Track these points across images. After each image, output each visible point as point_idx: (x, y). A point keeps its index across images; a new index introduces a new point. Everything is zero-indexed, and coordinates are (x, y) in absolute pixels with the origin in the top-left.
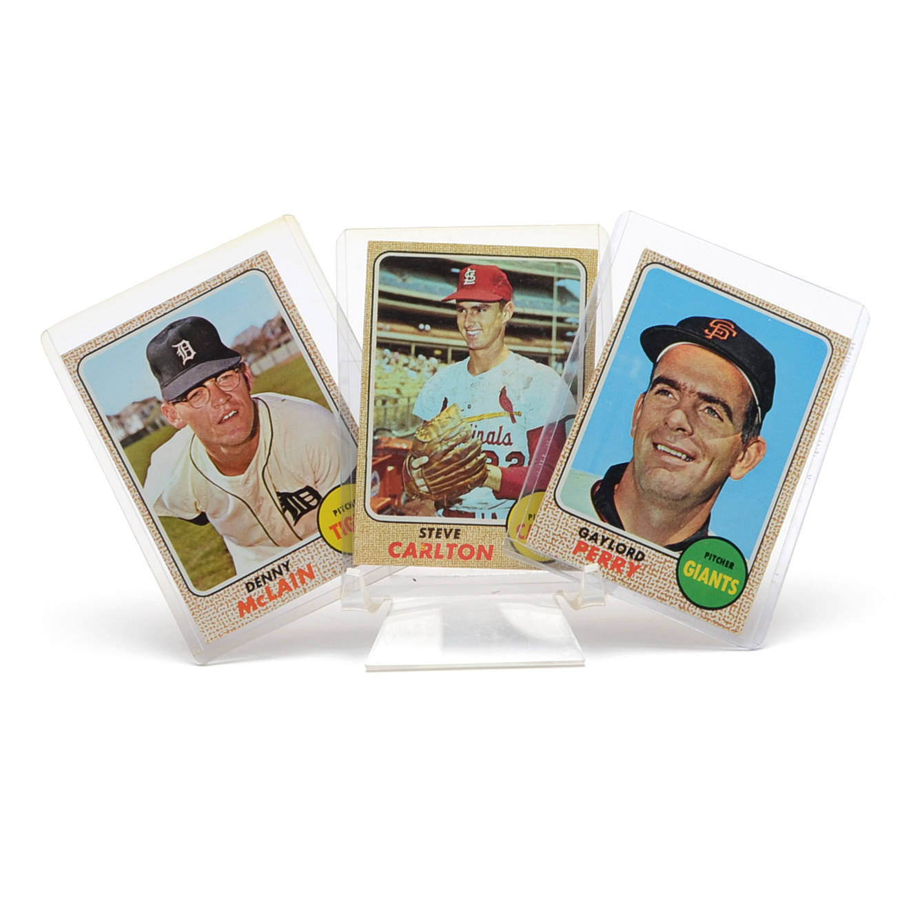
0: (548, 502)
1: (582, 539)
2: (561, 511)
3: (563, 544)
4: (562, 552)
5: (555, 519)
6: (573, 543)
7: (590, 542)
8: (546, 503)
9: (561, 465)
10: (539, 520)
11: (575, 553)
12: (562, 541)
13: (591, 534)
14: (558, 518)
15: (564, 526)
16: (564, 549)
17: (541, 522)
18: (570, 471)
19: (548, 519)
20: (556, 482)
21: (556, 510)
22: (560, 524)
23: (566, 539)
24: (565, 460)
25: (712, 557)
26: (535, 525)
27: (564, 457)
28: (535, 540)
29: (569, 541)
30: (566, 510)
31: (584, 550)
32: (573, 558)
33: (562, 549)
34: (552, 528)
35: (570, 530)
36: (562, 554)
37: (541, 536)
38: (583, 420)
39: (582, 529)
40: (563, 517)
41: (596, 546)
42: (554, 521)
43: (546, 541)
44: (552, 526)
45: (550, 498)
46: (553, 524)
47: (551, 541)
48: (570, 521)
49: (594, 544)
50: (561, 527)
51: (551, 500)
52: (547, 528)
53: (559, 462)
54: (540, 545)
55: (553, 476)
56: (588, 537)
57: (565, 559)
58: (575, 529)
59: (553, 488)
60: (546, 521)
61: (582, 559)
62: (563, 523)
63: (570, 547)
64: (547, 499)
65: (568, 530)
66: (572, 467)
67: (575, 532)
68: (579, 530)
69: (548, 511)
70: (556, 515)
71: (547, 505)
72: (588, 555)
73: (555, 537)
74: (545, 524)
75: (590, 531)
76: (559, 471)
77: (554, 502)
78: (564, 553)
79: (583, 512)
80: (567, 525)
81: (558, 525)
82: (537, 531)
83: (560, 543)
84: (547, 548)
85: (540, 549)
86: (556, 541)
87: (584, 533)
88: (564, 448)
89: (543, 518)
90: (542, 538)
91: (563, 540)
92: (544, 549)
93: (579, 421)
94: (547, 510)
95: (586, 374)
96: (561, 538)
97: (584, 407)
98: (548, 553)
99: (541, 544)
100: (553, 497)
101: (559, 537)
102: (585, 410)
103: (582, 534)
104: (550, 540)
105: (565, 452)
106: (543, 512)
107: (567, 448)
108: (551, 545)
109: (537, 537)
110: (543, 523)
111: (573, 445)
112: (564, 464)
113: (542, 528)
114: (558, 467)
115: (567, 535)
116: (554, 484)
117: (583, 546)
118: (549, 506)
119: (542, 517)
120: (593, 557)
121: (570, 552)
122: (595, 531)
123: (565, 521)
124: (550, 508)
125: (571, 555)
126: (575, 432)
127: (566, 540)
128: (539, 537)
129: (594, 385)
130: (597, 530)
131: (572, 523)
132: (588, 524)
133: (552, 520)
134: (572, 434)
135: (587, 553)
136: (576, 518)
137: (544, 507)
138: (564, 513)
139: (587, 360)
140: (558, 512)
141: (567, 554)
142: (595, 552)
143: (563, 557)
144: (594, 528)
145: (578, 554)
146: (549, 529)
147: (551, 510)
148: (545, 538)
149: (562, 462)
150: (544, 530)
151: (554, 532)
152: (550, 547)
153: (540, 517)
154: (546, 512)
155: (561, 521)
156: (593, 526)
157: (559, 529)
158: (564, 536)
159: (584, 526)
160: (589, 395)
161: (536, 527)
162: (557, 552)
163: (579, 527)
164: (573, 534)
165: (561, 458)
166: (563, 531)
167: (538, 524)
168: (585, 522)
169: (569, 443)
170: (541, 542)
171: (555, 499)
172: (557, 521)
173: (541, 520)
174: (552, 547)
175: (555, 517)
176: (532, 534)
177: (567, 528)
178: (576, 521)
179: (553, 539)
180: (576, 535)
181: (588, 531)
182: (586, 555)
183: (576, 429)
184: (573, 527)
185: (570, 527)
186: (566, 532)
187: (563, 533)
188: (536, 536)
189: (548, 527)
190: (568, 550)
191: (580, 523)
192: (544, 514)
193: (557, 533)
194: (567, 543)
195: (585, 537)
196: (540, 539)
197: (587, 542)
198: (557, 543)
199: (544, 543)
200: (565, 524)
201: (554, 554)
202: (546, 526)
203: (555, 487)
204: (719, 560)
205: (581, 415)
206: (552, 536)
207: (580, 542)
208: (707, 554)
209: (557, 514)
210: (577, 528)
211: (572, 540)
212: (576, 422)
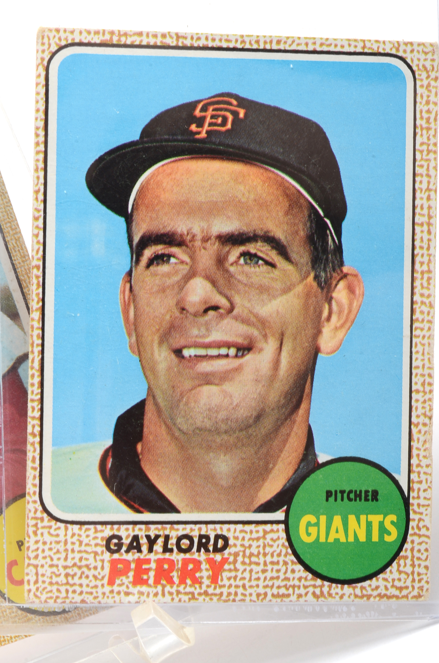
0: (36, 518)
1: (116, 556)
2: (62, 525)
3: (87, 577)
4: (89, 590)
5: (58, 542)
6: (103, 568)
7: (130, 554)
8: (33, 522)
9: (35, 451)
10: (32, 555)
11: (111, 582)
12: (83, 573)
13: (126, 541)
14: (62, 538)
15: (77, 547)
16: (92, 584)
17: (36, 557)
18: (53, 452)
19: (46, 547)
20: (37, 481)
21: (54, 527)
22: (69, 547)
23: (87, 566)
24: (38, 439)
25: (339, 495)
26: (29, 565)
27: (34, 435)
28: (37, 589)
29: (95, 568)
30: (70, 519)
31: (124, 572)
32: (112, 592)
33: (88, 585)
34: (59, 559)
35: (89, 549)
36: (91, 593)
37: (45, 578)
38: (42, 359)
39: (109, 540)
40: (70, 533)
41: (142, 556)
42: (58, 546)
43: (57, 583)
44: (58, 555)
45: (36, 512)
46: (58, 551)
47: (65, 581)
48: (84, 535)
49: (137, 555)
50: (73, 551)
51: (39, 514)
52: (50, 562)
53: (29, 447)
54: (49, 595)
55: (28, 474)
56: (124, 548)
57: (100, 599)
58: (96, 545)
59: (34, 493)
60: (43, 551)
61: (128, 587)
62: (73, 543)
63: (100, 577)
64: (32, 515)
65: (86, 552)
66: (53, 445)
67: (99, 549)
68: (104, 542)
69: (42, 534)
70: (58, 535)
71: (36, 525)
72: (134, 576)
73: (69, 571)
74: (45, 558)
75: (124, 537)
76: (34, 460)
77: (45, 515)
78: (94, 590)
79: (100, 511)
80: (81, 543)
81: (66, 550)
82: (37, 574)
83: (81, 577)
84: (64, 594)
85: (51, 601)
86: (73, 576)
87: (116, 545)
88: (29, 420)
89: (37, 549)
90: (48, 580)
91: (85, 569)
92: (57, 597)
93: (37, 365)
94: (39, 532)
95: (21, 278)
96: (80, 567)
97: (35, 338)
98: (68, 601)
99: (51, 591)
100: (40, 508)
101: (76, 569)
102: (40, 341)
103: (112, 547)
104: (62, 579)
105: (34, 426)
106: (33, 539)
107: (33, 418)
108: (68, 587)
109: (40, 583)
110: (40, 557)
111: (42, 409)
112: (38, 446)
113: (42, 566)
114: (30, 455)
115: (87, 559)
116: (35, 485)
117: (120, 566)
118: (40, 525)
119: (35, 547)
120: (145, 577)
121: (103, 585)
122: (132, 534)
123: (75, 539)
124: (43, 527)
125: (107, 589)
126: (37, 385)
127: (89, 569)
128: (44, 582)
129: (38, 294)
130: (134, 530)
131: (88, 536)
132: (116, 527)
133: (53, 545)
134: (33, 392)
135: (131, 574)
136: (92, 527)
137: (31, 530)
138: (69, 525)
139: (13, 253)
140: (59, 528)
141: (100, 590)
142: (144, 566)
143: (95, 598)
144: (127, 529)
145: (118, 581)
146: (55, 562)
147: (45, 531)
148: (55, 580)
149: (33, 444)
150: (46, 567)
151: (65, 564)
152: (67, 591)
153: (31, 549)
154: (39, 537)
155: (70, 541)
156: (125, 526)
157: (70, 555)
158: (84, 563)
159: (111, 533)
160: (36, 315)
161: (31, 568)
162: (81, 593)
163: (102, 539)
164: (96, 553)
165: (30, 439)
166: (77, 556)
167: (33, 561)
168: (109, 527)
169: (33, 409)
170: (49, 588)
171: (45, 510)
172: (62, 544)
173: (35, 554)
174: (71, 589)
175: (58, 539)
176: (29, 581)
177: (83, 548)
178: (93, 530)
179: (67, 575)
180: (102, 552)
181: (119, 538)
182: (131, 579)
183: (37, 380)
184: (93, 542)
185: (87, 545)
186: (85, 555)
187: (81, 559)
188: (36, 582)
189: (52, 559)
190: (99, 583)
191: (102, 531)
192: (37, 542)
193: (69, 563)
194: (93, 572)
195: (118, 551)
196: (46, 585)
197: (125, 556)
198: (76, 580)
199: (55, 588)
200: (78, 543)
201: (78, 598)
202: (48, 559)
203: (37, 490)
204: (352, 496)
205: (36, 353)
206: (63, 572)
207: (113, 563)
208: (329, 494)
209: (58, 532)
210: (99, 541)
211: (99, 564)
212: (32, 368)
